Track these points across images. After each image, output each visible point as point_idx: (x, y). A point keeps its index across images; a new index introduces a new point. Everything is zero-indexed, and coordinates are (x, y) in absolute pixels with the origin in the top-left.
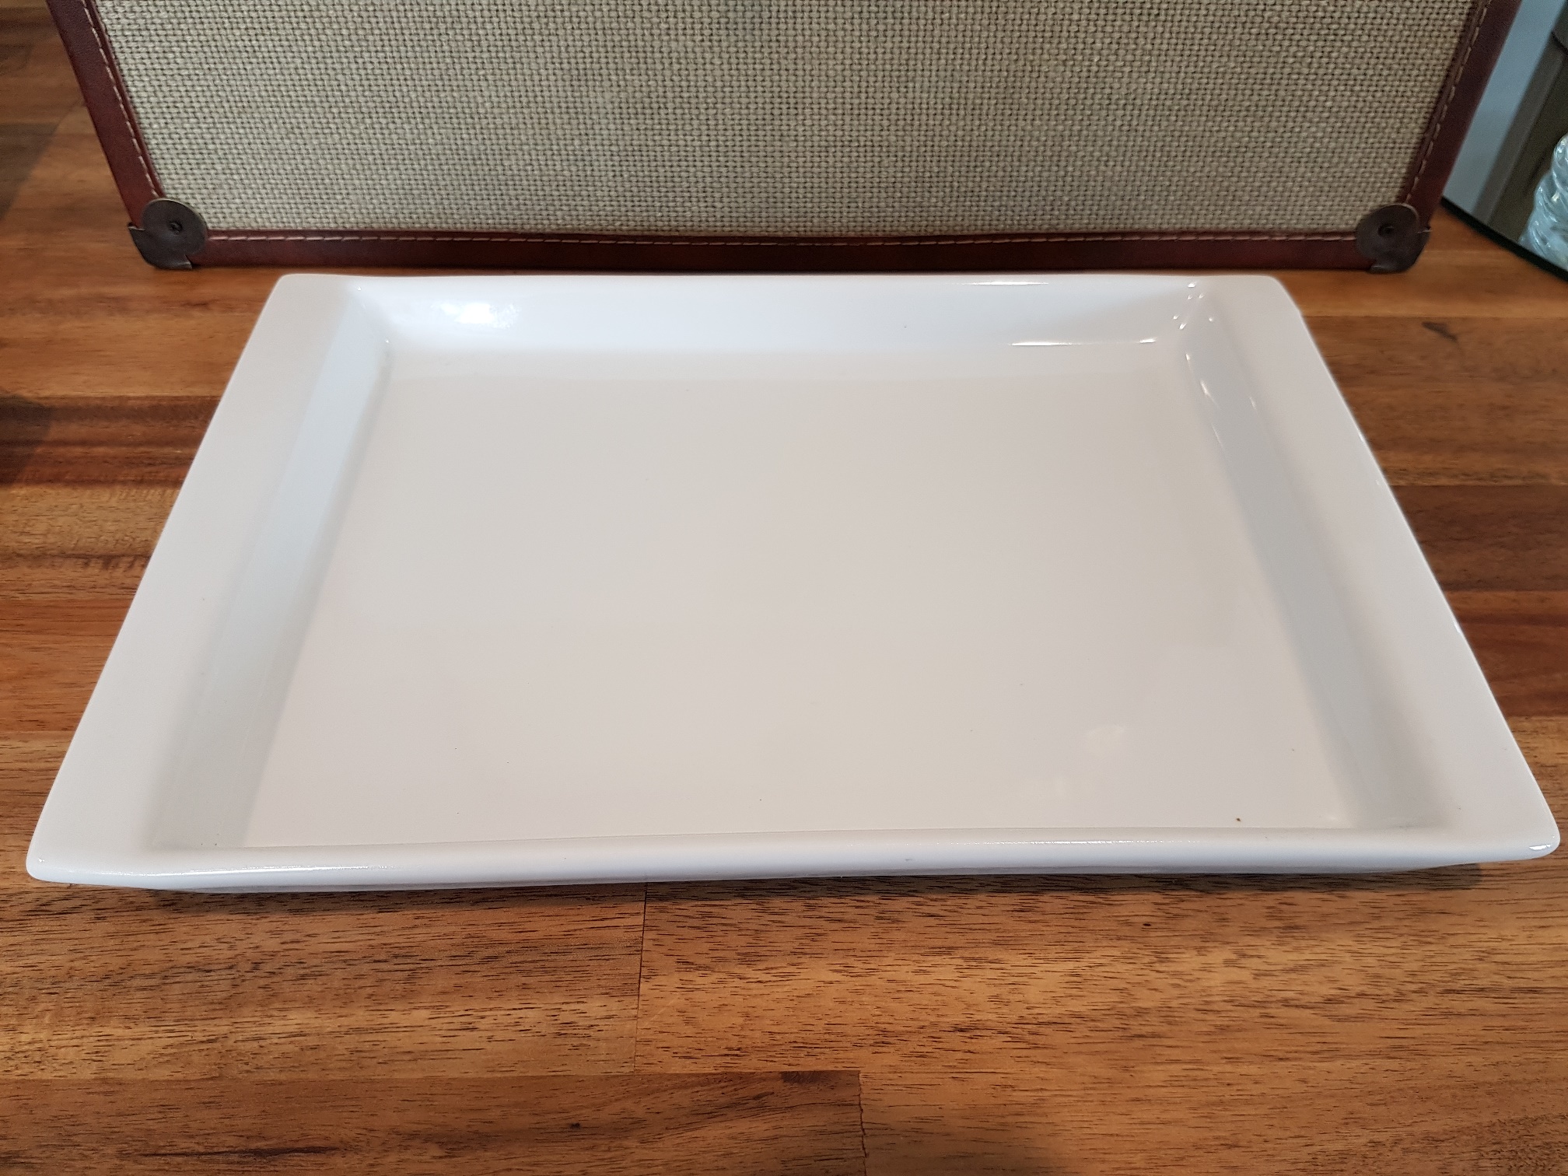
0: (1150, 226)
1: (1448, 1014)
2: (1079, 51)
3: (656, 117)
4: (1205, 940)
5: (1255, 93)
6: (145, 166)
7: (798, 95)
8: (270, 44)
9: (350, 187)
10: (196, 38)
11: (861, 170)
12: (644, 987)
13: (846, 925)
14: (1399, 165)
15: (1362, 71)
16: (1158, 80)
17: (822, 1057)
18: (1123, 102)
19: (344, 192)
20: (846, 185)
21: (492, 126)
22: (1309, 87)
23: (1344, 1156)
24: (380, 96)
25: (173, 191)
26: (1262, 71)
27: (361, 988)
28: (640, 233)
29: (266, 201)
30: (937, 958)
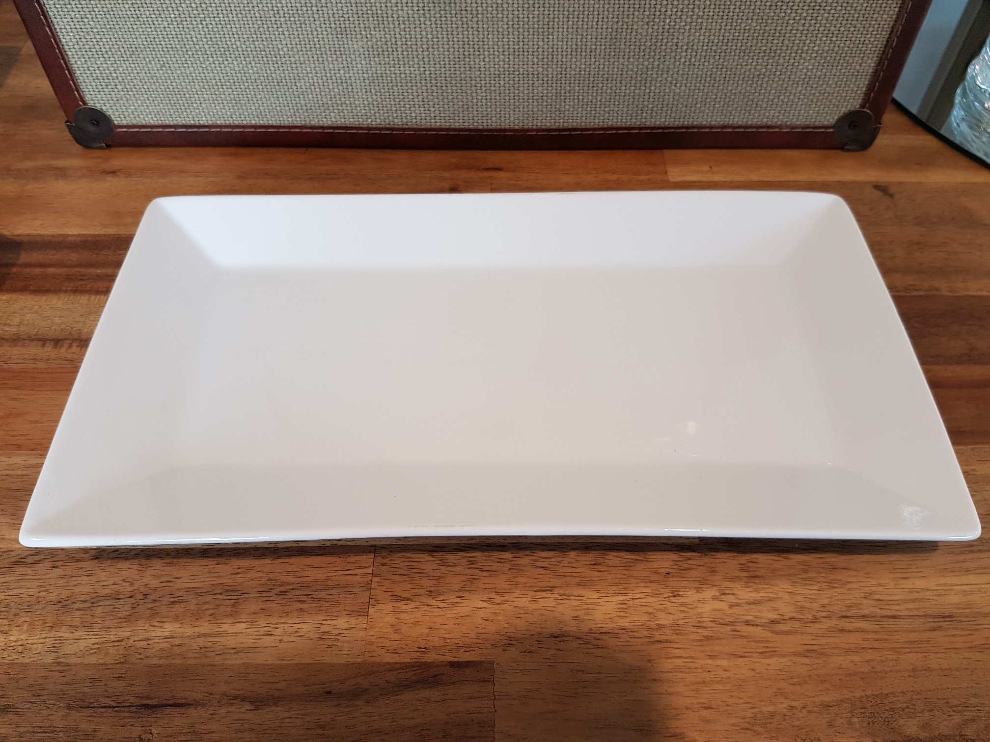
0: (704, 123)
1: (842, 631)
2: (657, 16)
3: (391, 56)
4: (702, 583)
5: (769, 42)
6: (73, 87)
7: (480, 43)
8: (148, 13)
9: (202, 99)
10: (101, 9)
11: (521, 89)
12: (371, 611)
13: (491, 573)
14: (861, 86)
15: (837, 29)
16: (707, 34)
17: (473, 653)
18: (685, 47)
19: (198, 102)
20: (512, 98)
21: (288, 62)
22: (804, 38)
23: (772, 715)
24: (217, 44)
25: (92, 102)
26: (773, 28)
27: (206, 610)
28: (383, 126)
29: (150, 108)
30: (544, 593)
